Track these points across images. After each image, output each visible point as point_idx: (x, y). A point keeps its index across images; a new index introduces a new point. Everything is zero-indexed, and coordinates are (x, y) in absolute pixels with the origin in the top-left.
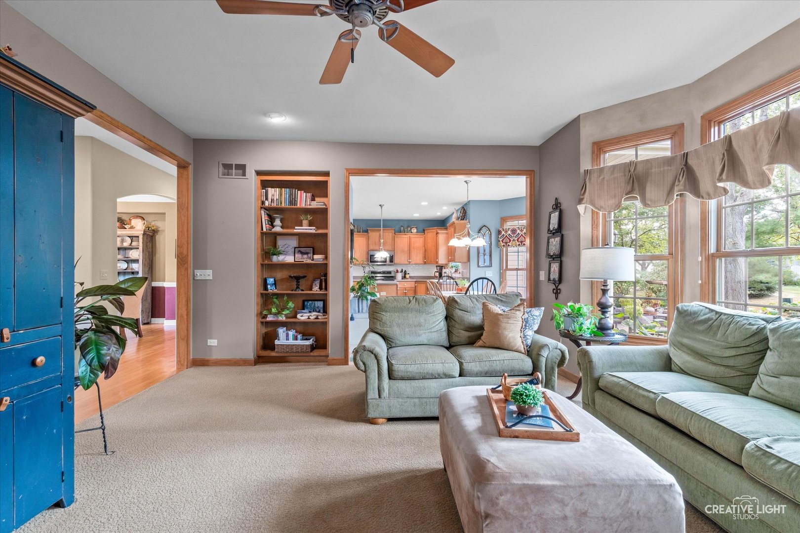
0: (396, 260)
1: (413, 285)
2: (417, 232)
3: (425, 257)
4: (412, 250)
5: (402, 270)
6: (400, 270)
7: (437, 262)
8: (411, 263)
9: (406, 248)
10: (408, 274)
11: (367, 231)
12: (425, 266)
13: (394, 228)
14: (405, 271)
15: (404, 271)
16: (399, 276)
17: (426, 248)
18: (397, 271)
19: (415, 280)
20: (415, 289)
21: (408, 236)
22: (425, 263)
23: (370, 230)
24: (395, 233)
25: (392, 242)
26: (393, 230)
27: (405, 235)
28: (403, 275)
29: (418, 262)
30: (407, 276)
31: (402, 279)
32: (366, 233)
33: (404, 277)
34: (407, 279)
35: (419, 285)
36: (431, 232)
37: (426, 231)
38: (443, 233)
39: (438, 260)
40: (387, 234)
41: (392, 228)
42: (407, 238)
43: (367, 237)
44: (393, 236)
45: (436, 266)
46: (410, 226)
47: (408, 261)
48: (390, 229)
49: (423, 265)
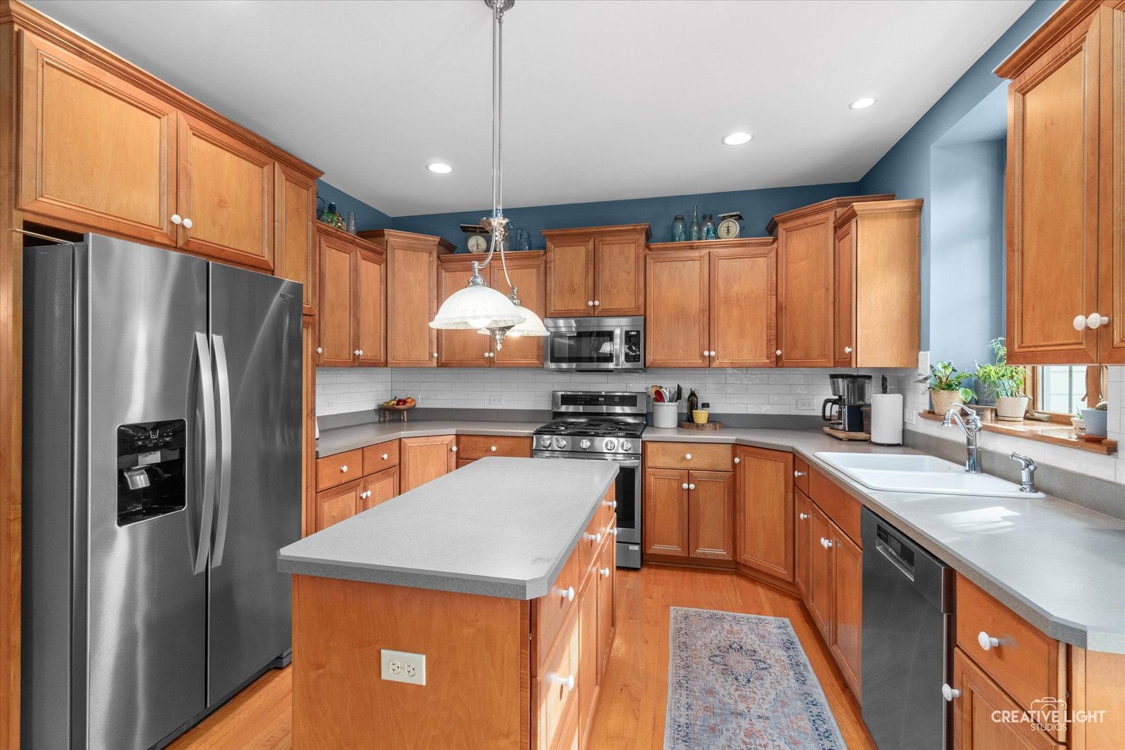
0: (654, 353)
1: (723, 459)
2: (742, 233)
3: (777, 336)
4: (721, 312)
5: (679, 390)
6: (668, 388)
8: (715, 364)
9: (695, 303)
10: (705, 405)
12: (778, 371)
13: (644, 226)
14: (693, 394)
15: (686, 394)
16: (668, 414)
17: (782, 299)
18: (659, 396)
19: (731, 437)
20: (734, 477)
21: (705, 252)
22: (778, 362)
23: (551, 237)
24: (647, 247)
25: (637, 281)
26: (639, 232)
27: (692, 248)
28: (685, 411)
29: (747, 357)
30: (701, 416)
31: (680, 425)
32: (542, 252)
33: (686, 421)
34: (700, 427)
35: (752, 463)
36: (806, 226)
37: (781, 229)
38: (876, 215)
39: (848, 350)
40: (616, 249)
41: (634, 230)
42: (700, 259)
43: (542, 266)
44: (642, 256)
45: (833, 377)
46: (711, 217)
47: (702, 356)
48: (628, 230)
49: (769, 371)
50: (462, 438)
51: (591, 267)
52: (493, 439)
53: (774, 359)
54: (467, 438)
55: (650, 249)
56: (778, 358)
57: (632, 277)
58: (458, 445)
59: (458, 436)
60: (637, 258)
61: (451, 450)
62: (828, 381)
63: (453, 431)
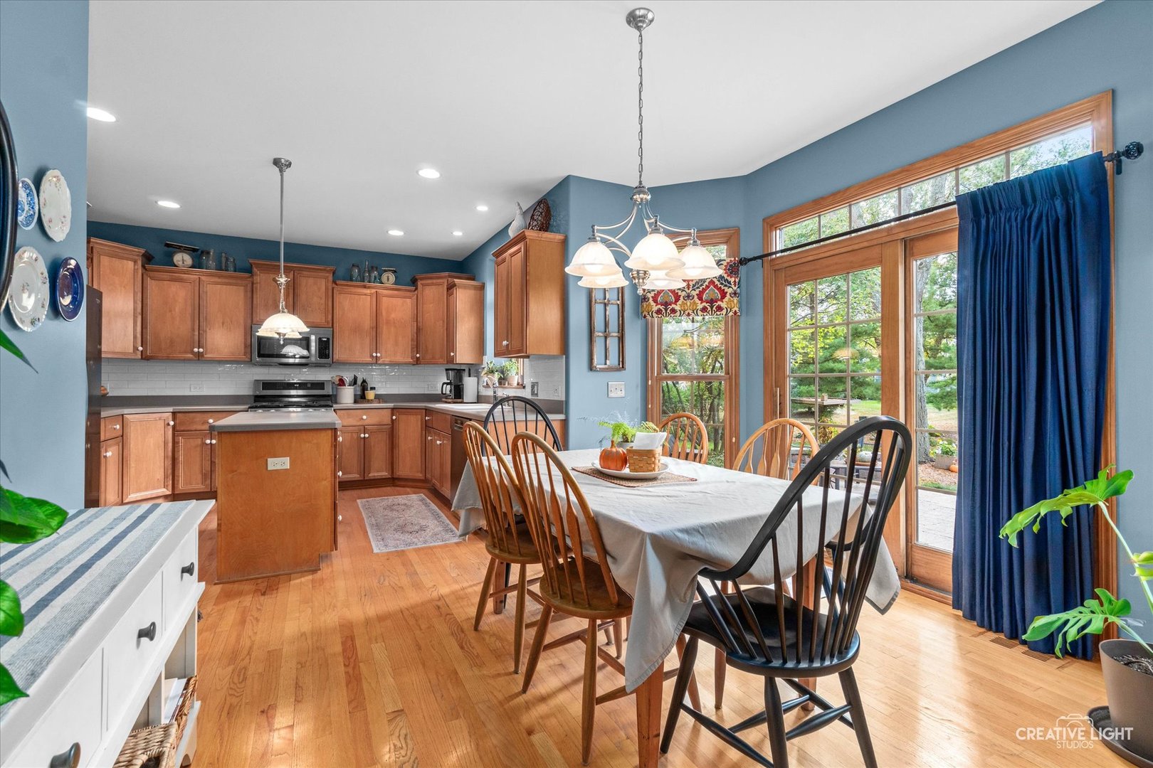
0: (338, 353)
1: (385, 417)
2: (396, 283)
3: (417, 346)
4: (384, 329)
5: (355, 379)
6: (348, 377)
7: (451, 360)
8: (380, 361)
9: (367, 323)
10: (373, 388)
11: (249, 270)
12: (416, 367)
13: (333, 268)
14: (364, 381)
15: (359, 382)
16: (347, 395)
17: (420, 324)
18: (342, 382)
19: (391, 405)
20: (392, 427)
21: (373, 291)
22: (417, 362)
23: (258, 266)
24: (334, 282)
25: (326, 305)
26: (328, 272)
27: (365, 287)
28: (359, 393)
29: (399, 359)
30: (370, 395)
31: (355, 402)
32: (247, 275)
33: (361, 398)
34: (369, 401)
35: (403, 417)
36: (433, 284)
37: (419, 283)
38: (465, 287)
39: (452, 354)
40: (311, 281)
41: (324, 270)
42: (371, 295)
43: (250, 285)
44: (330, 288)
45: (447, 370)
46: (377, 268)
47: (371, 356)
48: (321, 270)
49: (413, 367)
50: (178, 415)
51: (291, 291)
52: (210, 414)
53: (415, 360)
54: (183, 414)
55: (336, 284)
56: (418, 359)
57: (323, 301)
58: (174, 419)
59: (174, 413)
60: (327, 289)
61: (168, 424)
62: (445, 373)
63: (171, 409)
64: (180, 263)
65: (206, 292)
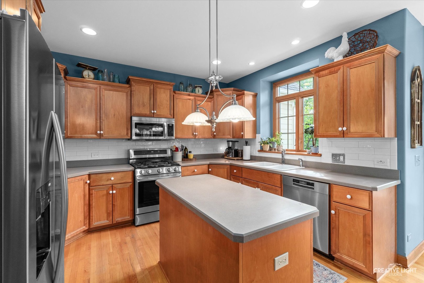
0: (175, 133)
2: (203, 93)
5: (182, 147)
6: (180, 146)
8: (197, 137)
10: (191, 152)
11: (128, 82)
13: (173, 84)
14: (186, 148)
16: (179, 156)
18: (177, 149)
19: (208, 162)
21: (193, 97)
23: (135, 81)
25: (170, 105)
26: (171, 85)
27: (188, 95)
28: (184, 154)
29: (206, 135)
30: (191, 156)
31: (183, 160)
32: (128, 85)
33: (185, 157)
37: (215, 94)
38: (248, 95)
39: (242, 133)
40: (162, 90)
41: (169, 84)
42: (192, 100)
43: (129, 92)
44: (172, 95)
45: (228, 141)
46: (192, 85)
47: (193, 134)
48: (167, 84)
49: (211, 140)
50: (92, 176)
51: (152, 96)
52: (112, 174)
53: (213, 136)
54: (95, 175)
55: (175, 93)
56: (214, 135)
57: (168, 103)
58: (89, 179)
59: (89, 175)
60: (170, 95)
61: (86, 183)
62: (226, 143)
63: (87, 172)
64: (87, 77)
65: (104, 96)
